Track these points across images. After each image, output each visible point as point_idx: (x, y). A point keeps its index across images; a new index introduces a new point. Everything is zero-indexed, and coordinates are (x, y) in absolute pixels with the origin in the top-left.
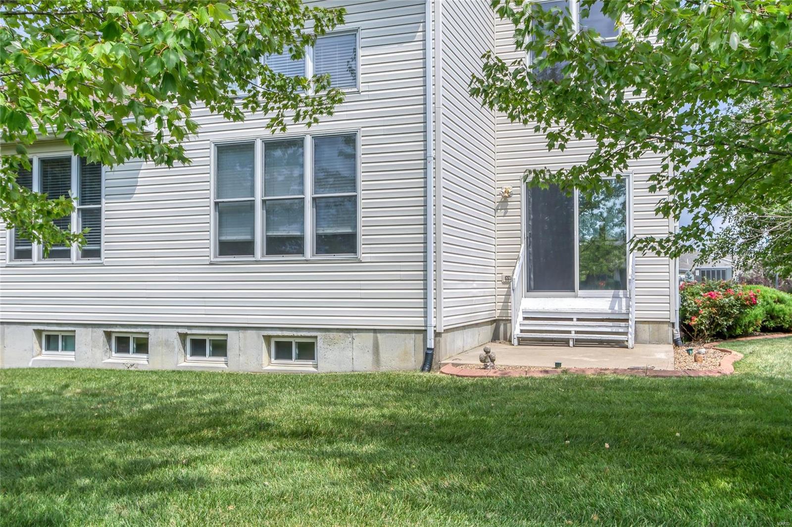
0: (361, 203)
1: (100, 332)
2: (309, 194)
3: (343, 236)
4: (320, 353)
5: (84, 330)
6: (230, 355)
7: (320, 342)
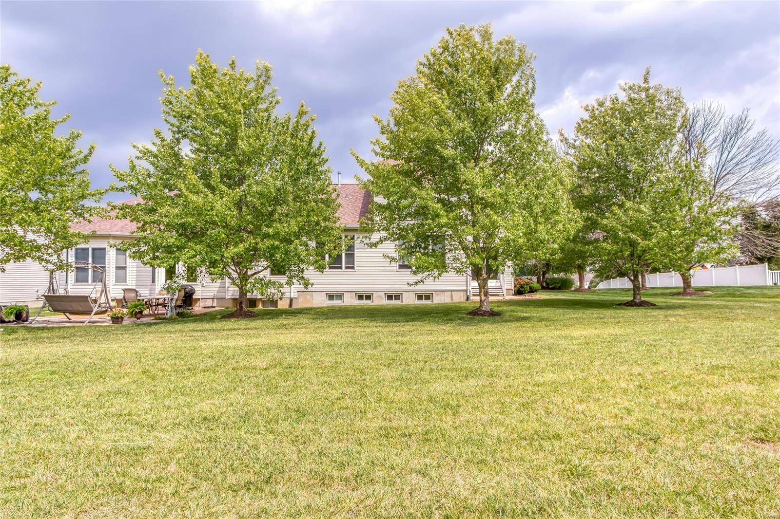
4: (434, 298)
5: (347, 293)
6: (403, 299)
7: (434, 295)
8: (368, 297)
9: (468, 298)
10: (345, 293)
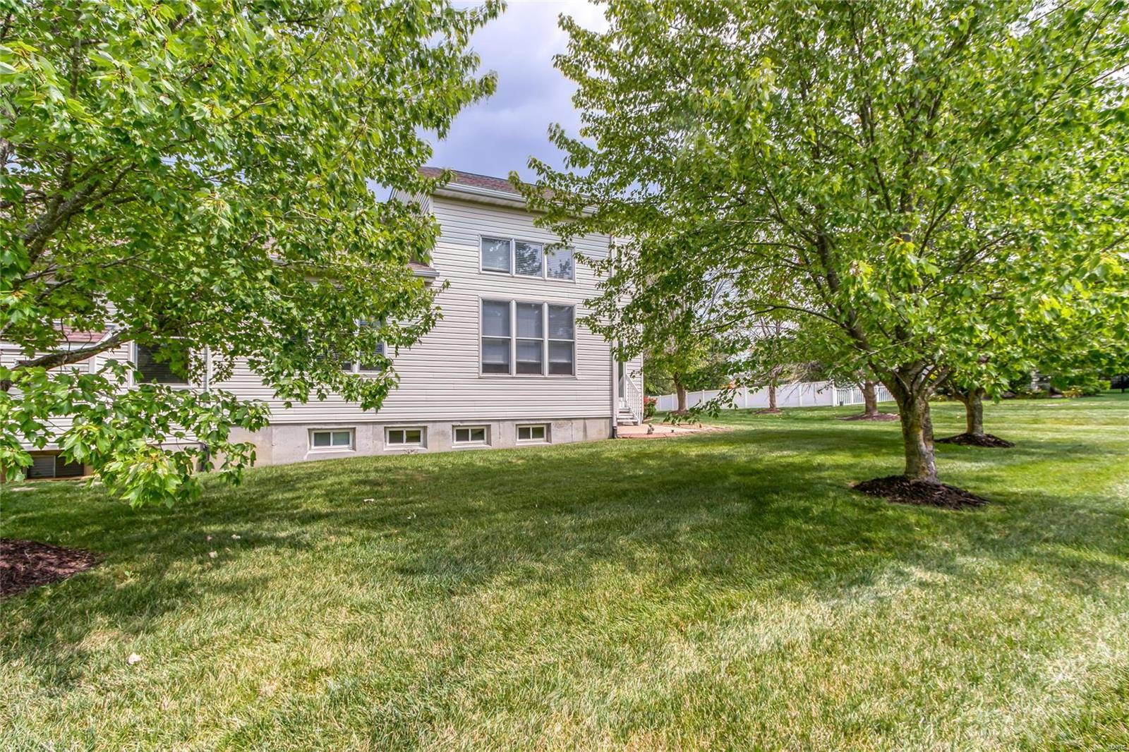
0: (577, 346)
1: (381, 427)
2: (546, 339)
3: (565, 364)
4: (553, 432)
5: (364, 427)
6: (493, 438)
7: (553, 427)
8: (414, 437)
9: (613, 434)
10: (358, 427)
